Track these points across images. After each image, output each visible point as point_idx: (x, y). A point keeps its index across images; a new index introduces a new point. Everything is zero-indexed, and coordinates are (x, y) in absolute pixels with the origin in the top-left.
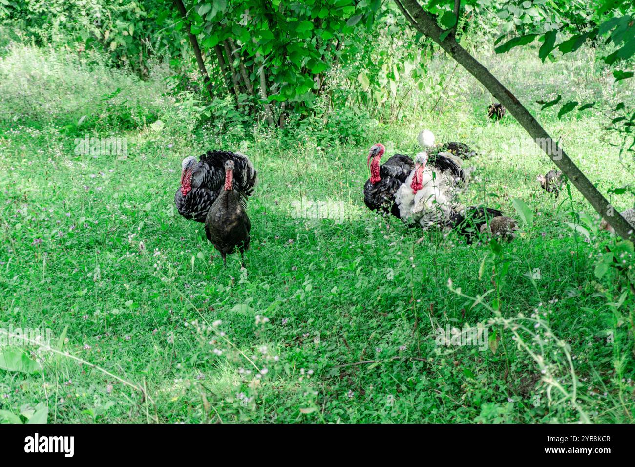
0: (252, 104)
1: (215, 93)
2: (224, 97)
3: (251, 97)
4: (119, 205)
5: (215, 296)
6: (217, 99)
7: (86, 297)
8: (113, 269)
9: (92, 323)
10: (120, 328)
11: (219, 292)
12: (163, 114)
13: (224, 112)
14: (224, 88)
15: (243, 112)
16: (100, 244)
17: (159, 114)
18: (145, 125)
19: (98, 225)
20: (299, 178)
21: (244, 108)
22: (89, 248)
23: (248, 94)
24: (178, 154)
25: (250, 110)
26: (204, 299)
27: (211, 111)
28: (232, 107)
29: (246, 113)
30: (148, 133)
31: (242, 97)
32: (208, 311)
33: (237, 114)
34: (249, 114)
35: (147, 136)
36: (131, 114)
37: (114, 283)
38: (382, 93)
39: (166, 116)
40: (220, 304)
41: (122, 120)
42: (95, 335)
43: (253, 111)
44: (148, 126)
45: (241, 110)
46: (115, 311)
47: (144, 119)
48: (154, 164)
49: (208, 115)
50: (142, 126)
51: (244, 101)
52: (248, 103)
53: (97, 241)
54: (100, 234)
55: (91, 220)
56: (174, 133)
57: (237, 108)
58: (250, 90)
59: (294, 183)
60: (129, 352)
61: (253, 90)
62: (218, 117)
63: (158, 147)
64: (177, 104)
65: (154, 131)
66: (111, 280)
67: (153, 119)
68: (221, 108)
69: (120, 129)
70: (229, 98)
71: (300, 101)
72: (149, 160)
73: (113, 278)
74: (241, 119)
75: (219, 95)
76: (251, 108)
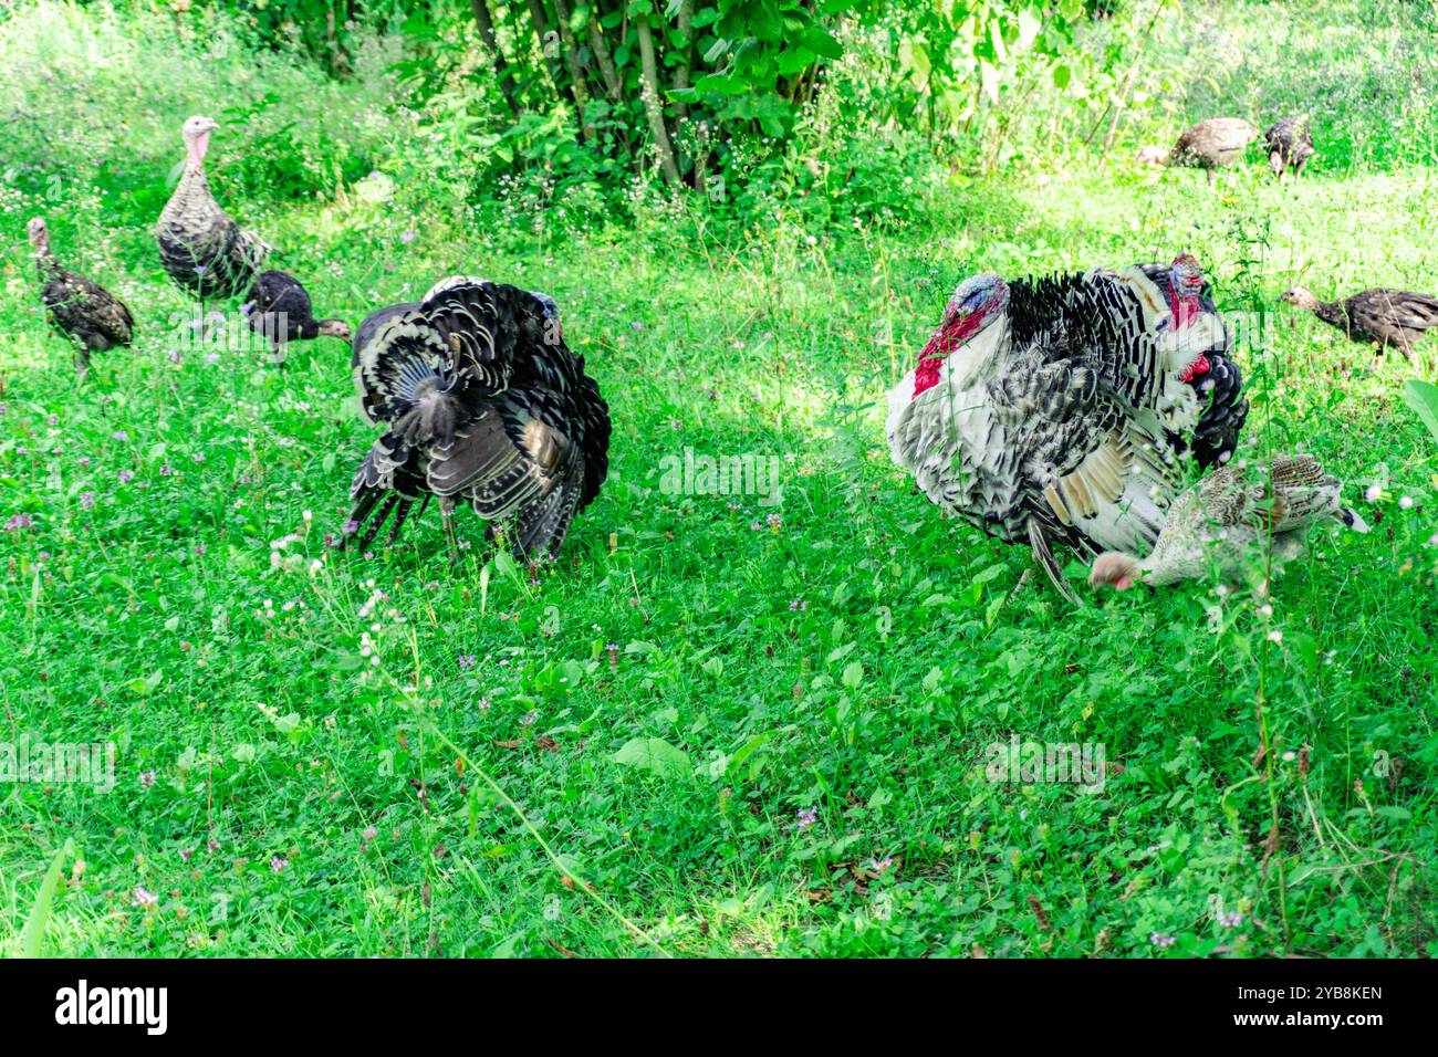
0: (623, 126)
1: (525, 99)
2: (548, 108)
3: (620, 107)
4: (266, 406)
5: (555, 700)
6: (528, 115)
7: (158, 700)
8: (243, 604)
9: (171, 794)
10: (261, 808)
11: (567, 684)
12: (386, 157)
13: (550, 148)
14: (544, 91)
15: (599, 150)
16: (208, 521)
17: (376, 156)
18: (340, 186)
19: (203, 465)
20: (762, 323)
21: (601, 138)
22: (175, 535)
23: (612, 101)
24: (428, 263)
25: (616, 141)
26: (521, 709)
27: (515, 148)
28: (569, 135)
29: (606, 150)
30: (347, 208)
31: (596, 109)
32: (536, 749)
33: (584, 154)
34: (614, 154)
35: (346, 216)
36: (302, 158)
37: (245, 649)
38: (962, 95)
39: (396, 163)
40: (574, 728)
41: (280, 174)
42: (177, 837)
43: (625, 146)
44: (347, 190)
45: (593, 142)
46: (244, 751)
47: (338, 171)
48: (364, 289)
49: (507, 156)
50: (333, 189)
51: (598, 120)
52: (610, 123)
53: (201, 514)
54: (210, 490)
55: (185, 448)
56: (418, 206)
57: (581, 138)
58: (615, 92)
59: (749, 335)
60: (282, 912)
61: (623, 91)
62: (533, 163)
63: (374, 242)
64: (424, 131)
65: (365, 203)
66: (236, 640)
67: (360, 169)
68: (540, 139)
69: (277, 197)
70: (561, 111)
71: (747, 118)
72: (351, 279)
73: (243, 632)
74: (594, 167)
75: (534, 105)
76: (619, 136)
